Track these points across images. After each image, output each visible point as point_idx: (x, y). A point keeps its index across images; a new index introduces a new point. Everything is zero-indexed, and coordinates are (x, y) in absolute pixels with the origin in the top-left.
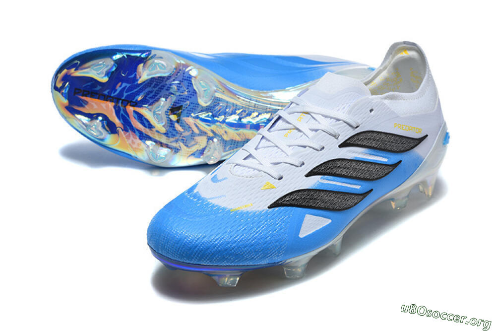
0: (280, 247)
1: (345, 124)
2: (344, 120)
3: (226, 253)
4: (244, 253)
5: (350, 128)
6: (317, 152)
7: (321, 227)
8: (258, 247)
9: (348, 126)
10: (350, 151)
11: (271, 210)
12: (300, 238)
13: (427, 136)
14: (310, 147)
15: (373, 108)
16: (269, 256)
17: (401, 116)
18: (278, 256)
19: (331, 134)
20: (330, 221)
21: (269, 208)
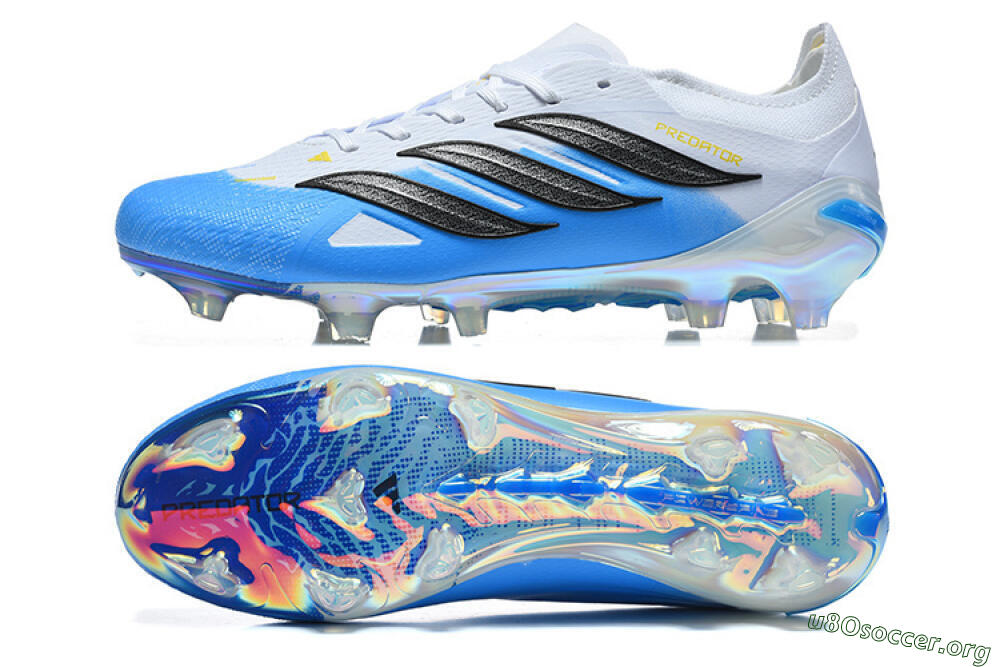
0: (277, 248)
1: (529, 93)
2: (528, 85)
3: (178, 233)
4: (206, 241)
5: (535, 100)
6: (446, 123)
7: (388, 244)
8: (233, 237)
9: (532, 97)
10: (517, 139)
11: (297, 190)
12: (330, 248)
13: (758, 177)
14: (438, 115)
15: (611, 82)
16: (254, 260)
17: (682, 115)
18: (272, 265)
19: (488, 102)
20: (417, 242)
21: (297, 186)
